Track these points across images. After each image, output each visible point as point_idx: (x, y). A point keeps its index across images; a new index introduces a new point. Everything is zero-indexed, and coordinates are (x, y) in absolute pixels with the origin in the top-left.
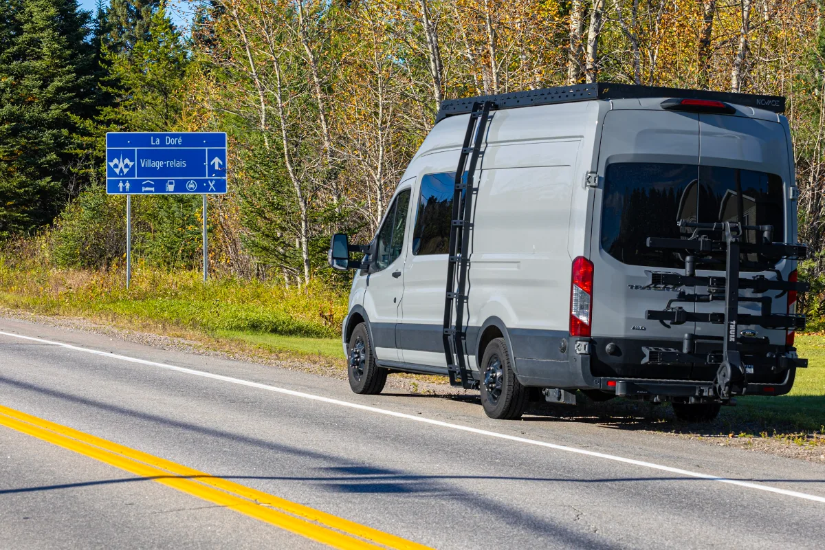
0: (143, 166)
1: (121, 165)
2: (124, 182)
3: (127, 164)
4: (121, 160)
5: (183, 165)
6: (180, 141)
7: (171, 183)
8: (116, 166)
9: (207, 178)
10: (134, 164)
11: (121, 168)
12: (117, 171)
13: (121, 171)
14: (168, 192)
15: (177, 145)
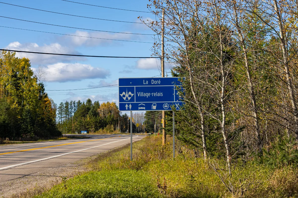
0: (139, 96)
1: (127, 95)
2: (128, 104)
3: (130, 95)
4: (127, 93)
5: (161, 95)
6: (159, 82)
7: (154, 105)
8: (124, 96)
9: (175, 102)
10: (134, 95)
11: (127, 97)
12: (125, 98)
13: (127, 99)
14: (153, 110)
15: (158, 84)
